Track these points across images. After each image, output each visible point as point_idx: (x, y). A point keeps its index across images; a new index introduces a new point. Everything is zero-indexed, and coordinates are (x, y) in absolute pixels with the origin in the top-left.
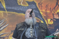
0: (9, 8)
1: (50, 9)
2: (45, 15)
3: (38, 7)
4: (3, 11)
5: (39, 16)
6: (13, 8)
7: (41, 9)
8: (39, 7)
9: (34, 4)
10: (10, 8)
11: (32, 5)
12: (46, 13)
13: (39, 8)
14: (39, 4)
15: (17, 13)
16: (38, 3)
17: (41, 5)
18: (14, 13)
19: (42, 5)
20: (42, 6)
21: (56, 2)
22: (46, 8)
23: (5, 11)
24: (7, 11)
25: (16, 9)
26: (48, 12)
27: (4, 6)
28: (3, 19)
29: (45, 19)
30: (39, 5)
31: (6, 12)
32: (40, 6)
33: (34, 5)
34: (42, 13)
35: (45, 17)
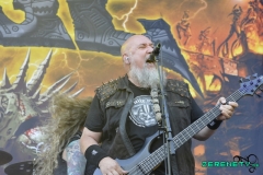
0: (86, 39)
1: (214, 43)
2: (196, 63)
3: (175, 37)
4: (67, 50)
5: (177, 66)
6: (98, 40)
7: (185, 44)
8: (180, 38)
9: (162, 29)
10: (91, 40)
11: (158, 30)
12: (200, 57)
13: (177, 41)
14: (178, 27)
15: (109, 55)
16: (176, 24)
17: (185, 30)
18: (102, 54)
19: (189, 30)
20: (186, 36)
21: (231, 23)
22: (199, 42)
23: (74, 48)
24: (81, 49)
25: (106, 42)
26: (207, 52)
27: (72, 34)
28: (67, 72)
29: (195, 75)
30: (179, 32)
31: (78, 51)
32: (182, 33)
33: (163, 31)
34: (186, 56)
35: (195, 67)
